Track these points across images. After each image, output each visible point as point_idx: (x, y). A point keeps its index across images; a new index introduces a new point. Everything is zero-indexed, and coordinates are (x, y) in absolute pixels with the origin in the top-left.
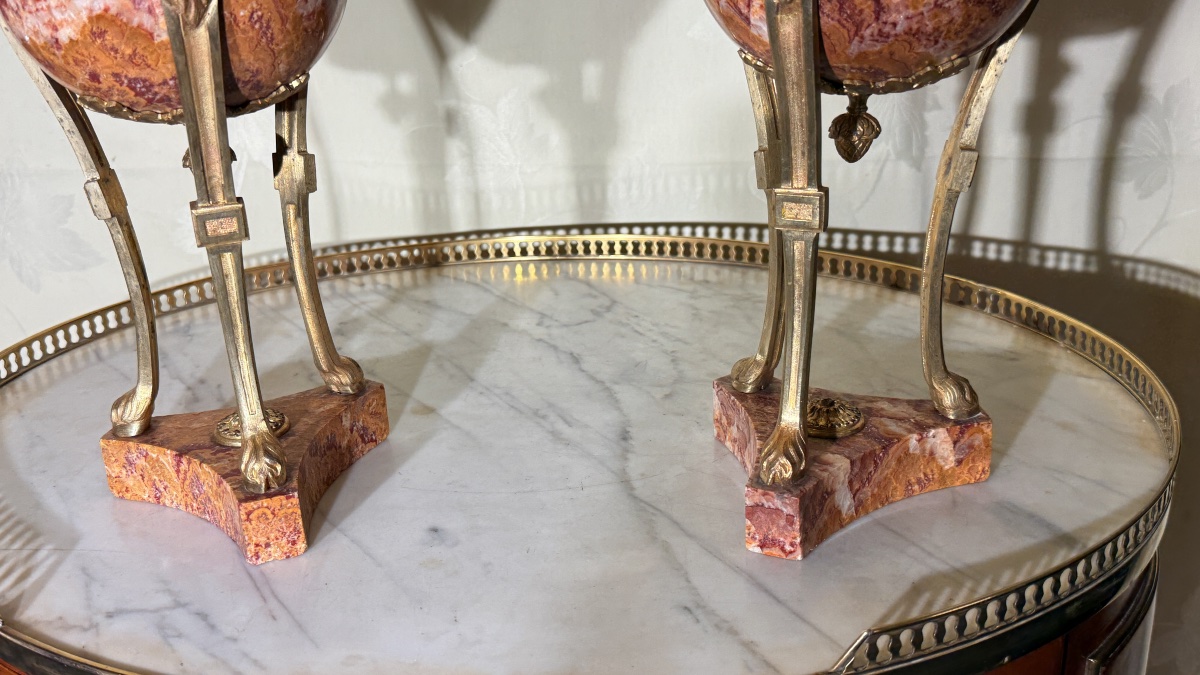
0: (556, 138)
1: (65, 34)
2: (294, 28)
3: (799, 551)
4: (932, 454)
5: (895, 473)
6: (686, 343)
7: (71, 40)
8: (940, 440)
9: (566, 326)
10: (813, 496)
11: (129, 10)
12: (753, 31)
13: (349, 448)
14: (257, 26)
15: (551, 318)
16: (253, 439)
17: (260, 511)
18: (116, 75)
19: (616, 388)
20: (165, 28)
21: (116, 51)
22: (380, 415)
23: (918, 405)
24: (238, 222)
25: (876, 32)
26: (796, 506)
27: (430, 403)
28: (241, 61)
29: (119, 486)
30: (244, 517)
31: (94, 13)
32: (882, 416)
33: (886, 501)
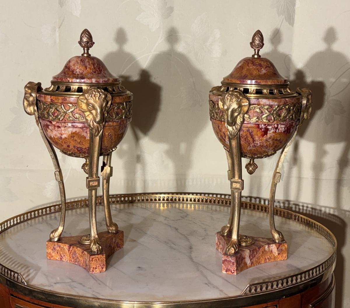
0: (170, 165)
1: (63, 137)
2: (117, 137)
3: (235, 272)
4: (271, 251)
5: (262, 255)
6: (209, 226)
7: (65, 138)
8: (273, 247)
9: (173, 220)
10: (239, 258)
11: (81, 132)
12: (226, 143)
13: (114, 248)
14: (109, 136)
15: (168, 218)
16: (94, 239)
17: (95, 258)
18: (74, 146)
19: (188, 237)
20: (89, 136)
21: (76, 141)
22: (122, 240)
23: (269, 239)
24: (98, 183)
25: (253, 145)
26: (235, 260)
27: (134, 239)
28: (104, 144)
29: (50, 256)
30: (91, 260)
31: (73, 132)
32: (259, 241)
33: (259, 263)
